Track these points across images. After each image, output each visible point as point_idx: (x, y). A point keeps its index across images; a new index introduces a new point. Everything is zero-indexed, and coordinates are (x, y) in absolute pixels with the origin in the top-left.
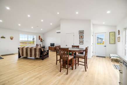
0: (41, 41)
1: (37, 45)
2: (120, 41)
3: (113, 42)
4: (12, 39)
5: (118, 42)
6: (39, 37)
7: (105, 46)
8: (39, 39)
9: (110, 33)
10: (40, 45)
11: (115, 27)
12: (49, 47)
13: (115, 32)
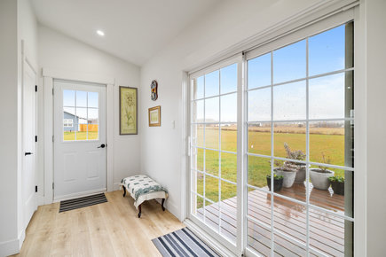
2: (159, 124)
3: (131, 128)
5: (150, 125)
7: (103, 146)
9: (124, 91)
11: (138, 69)
13: (136, 89)
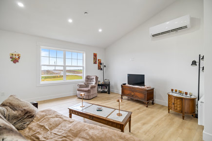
0: (100, 68)
1: (88, 79)
6: (95, 55)
8: (95, 63)
10: (97, 78)
12: (123, 86)
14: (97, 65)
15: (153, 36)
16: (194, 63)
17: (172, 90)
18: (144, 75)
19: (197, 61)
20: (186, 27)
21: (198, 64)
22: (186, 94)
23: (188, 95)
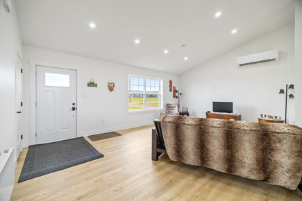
0: (174, 96)
1: (169, 107)
4: (111, 89)
6: (171, 82)
8: (171, 90)
12: (208, 113)
14: (172, 93)
15: (240, 65)
16: (282, 91)
17: (262, 116)
18: (232, 103)
19: (285, 89)
20: (274, 59)
21: (285, 92)
22: (276, 117)
23: (278, 118)
